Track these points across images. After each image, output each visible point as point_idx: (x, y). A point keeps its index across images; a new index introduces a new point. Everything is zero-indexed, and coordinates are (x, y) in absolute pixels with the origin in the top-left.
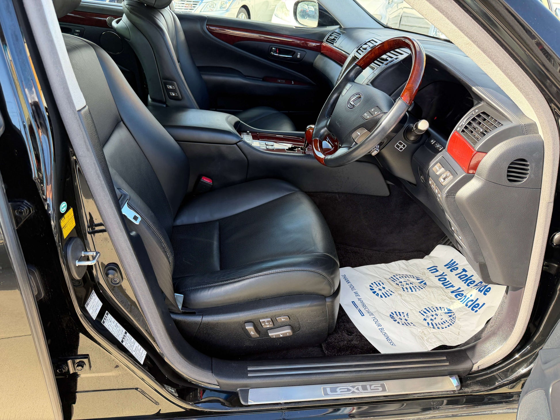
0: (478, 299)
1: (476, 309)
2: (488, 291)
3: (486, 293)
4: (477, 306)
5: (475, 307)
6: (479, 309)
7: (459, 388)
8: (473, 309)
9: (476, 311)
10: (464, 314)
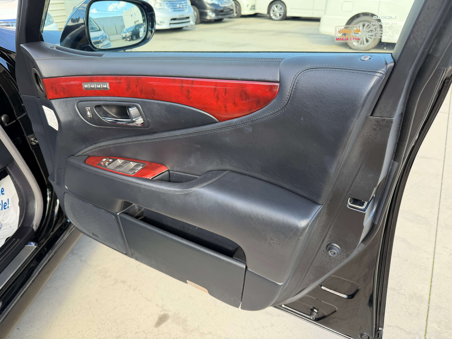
0: (2, 201)
1: (6, 207)
2: (3, 191)
3: (3, 193)
4: (5, 204)
5: (5, 206)
6: (8, 204)
7: (37, 244)
8: (5, 209)
9: (8, 207)
10: (3, 215)
